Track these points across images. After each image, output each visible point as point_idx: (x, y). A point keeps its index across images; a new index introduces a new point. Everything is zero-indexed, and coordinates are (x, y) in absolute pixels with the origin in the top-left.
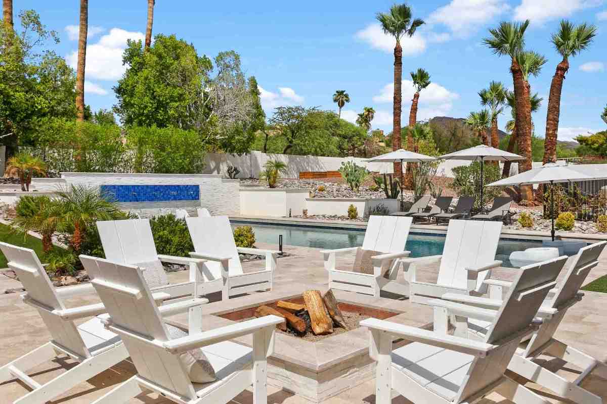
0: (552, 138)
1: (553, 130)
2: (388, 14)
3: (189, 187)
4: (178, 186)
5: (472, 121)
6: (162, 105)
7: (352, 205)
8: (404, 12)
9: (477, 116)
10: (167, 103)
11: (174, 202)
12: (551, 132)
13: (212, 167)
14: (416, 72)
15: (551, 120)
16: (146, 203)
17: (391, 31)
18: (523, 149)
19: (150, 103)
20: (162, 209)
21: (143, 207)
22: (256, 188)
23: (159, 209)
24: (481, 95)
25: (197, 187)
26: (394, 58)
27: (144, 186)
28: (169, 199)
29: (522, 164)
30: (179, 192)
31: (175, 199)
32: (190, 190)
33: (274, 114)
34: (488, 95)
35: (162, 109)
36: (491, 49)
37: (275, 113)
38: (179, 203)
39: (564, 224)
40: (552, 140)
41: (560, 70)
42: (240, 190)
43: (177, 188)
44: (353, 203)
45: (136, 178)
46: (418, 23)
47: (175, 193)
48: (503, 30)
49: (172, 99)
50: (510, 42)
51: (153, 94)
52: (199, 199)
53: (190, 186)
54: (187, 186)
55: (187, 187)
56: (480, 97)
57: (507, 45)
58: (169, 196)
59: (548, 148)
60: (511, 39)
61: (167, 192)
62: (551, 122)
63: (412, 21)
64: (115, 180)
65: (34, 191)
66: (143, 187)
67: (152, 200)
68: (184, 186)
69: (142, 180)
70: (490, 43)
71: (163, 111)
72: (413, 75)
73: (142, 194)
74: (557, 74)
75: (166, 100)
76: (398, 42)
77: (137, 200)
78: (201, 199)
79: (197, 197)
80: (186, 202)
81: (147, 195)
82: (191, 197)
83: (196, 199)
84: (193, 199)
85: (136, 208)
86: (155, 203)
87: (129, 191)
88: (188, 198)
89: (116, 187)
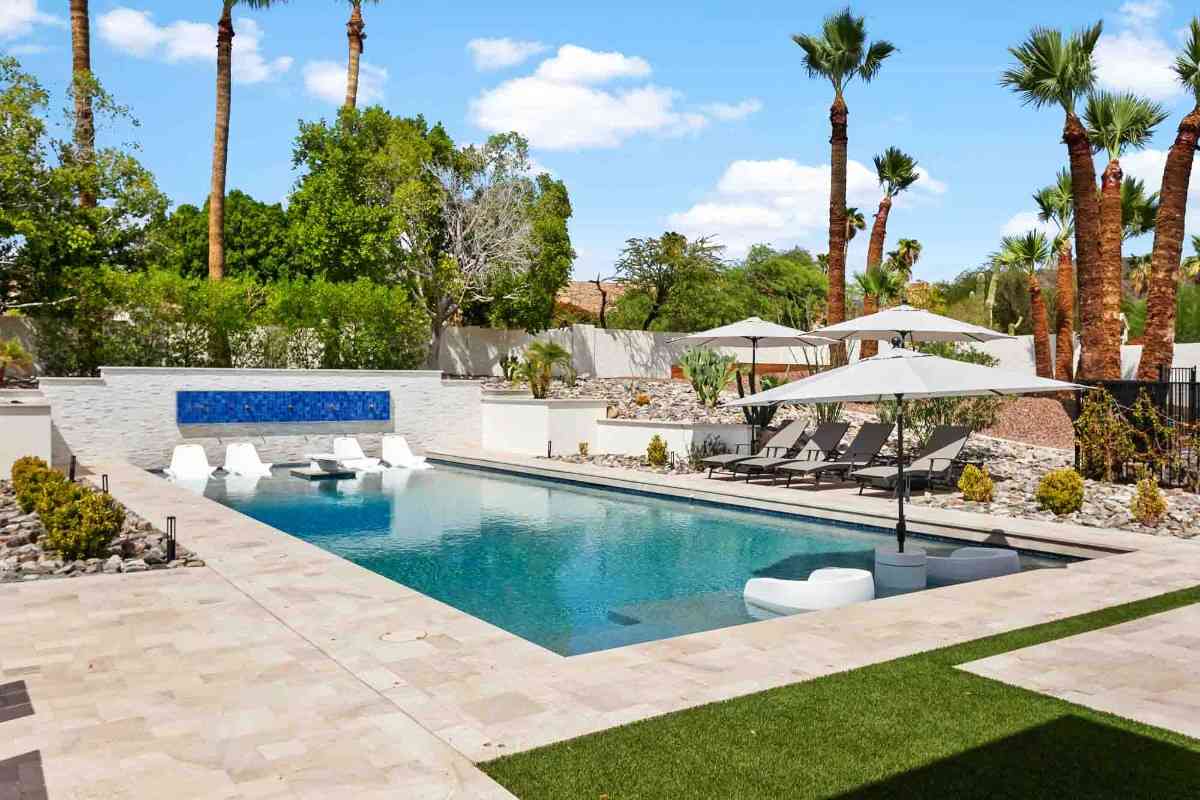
0: (1163, 289)
1: (1166, 271)
2: (817, 35)
3: (367, 394)
4: (345, 393)
5: (1010, 256)
6: (350, 240)
7: (657, 438)
8: (848, 30)
9: (1016, 245)
10: (357, 236)
11: (334, 425)
12: (1161, 275)
13: (492, 356)
14: (883, 155)
15: (1161, 248)
16: (272, 426)
17: (824, 72)
18: (1091, 316)
19: (327, 236)
20: (308, 437)
21: (270, 433)
22: (517, 398)
23: (303, 436)
24: (1039, 200)
25: (386, 395)
26: (831, 127)
27: (269, 392)
28: (323, 418)
29: (1088, 349)
30: (345, 404)
31: (337, 417)
32: (370, 400)
33: (621, 252)
34: (1054, 200)
35: (349, 247)
36: (1019, 92)
37: (625, 251)
38: (344, 425)
39: (1052, 499)
40: (1164, 293)
41: (1187, 131)
42: (483, 401)
43: (340, 397)
44: (659, 432)
45: (255, 377)
46: (882, 51)
47: (337, 407)
48: (1038, 48)
49: (366, 227)
50: (1058, 74)
51: (330, 218)
52: (388, 418)
53: (371, 392)
54: (364, 393)
55: (362, 396)
56: (1038, 205)
57: (1051, 83)
58: (323, 412)
59: (1155, 312)
60: (1060, 67)
61: (319, 404)
62: (1162, 252)
63: (866, 47)
64: (210, 382)
65: (13, 402)
66: (266, 395)
67: (289, 419)
68: (356, 393)
69: (265, 382)
70: (1017, 81)
71: (350, 250)
72: (877, 161)
73: (264, 409)
74: (1178, 141)
75: (355, 228)
76: (839, 94)
77: (253, 419)
78: (394, 419)
79: (384, 415)
80: (362, 424)
81: (276, 410)
82: (371, 415)
83: (382, 419)
84: (375, 418)
85: (253, 435)
86: (293, 426)
87: (236, 403)
88: (364, 416)
89: (210, 395)
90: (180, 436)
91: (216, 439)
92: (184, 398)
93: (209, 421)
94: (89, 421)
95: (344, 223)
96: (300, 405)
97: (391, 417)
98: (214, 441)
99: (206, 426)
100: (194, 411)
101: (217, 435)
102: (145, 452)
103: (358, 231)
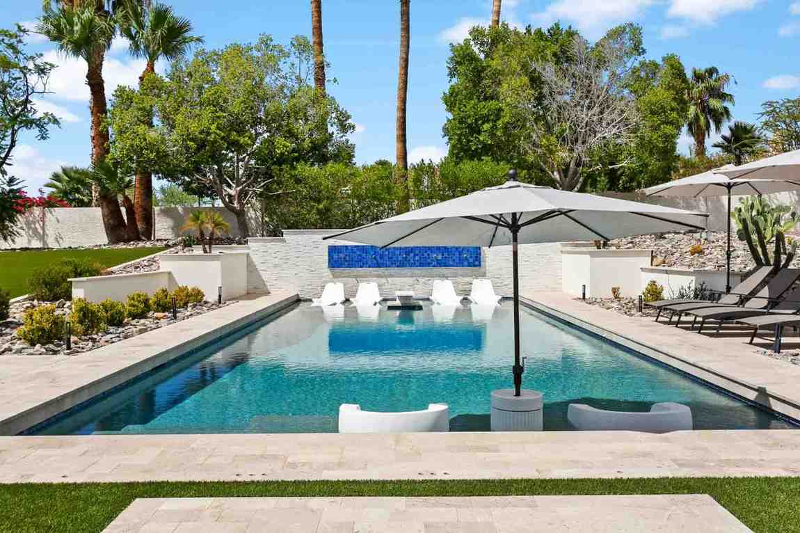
3: (462, 248)
4: (444, 247)
11: (436, 270)
20: (419, 279)
23: (414, 278)
25: (477, 247)
30: (446, 255)
31: (440, 264)
32: (465, 251)
38: (444, 270)
42: (561, 252)
43: (442, 250)
52: (480, 265)
54: (459, 247)
55: (458, 250)
58: (429, 261)
61: (426, 255)
67: (404, 265)
68: (453, 247)
73: (386, 258)
77: (379, 265)
78: (485, 267)
79: (477, 263)
80: (459, 270)
81: (395, 258)
82: (466, 263)
83: (475, 266)
84: (469, 265)
85: (379, 276)
86: (407, 271)
87: (366, 253)
88: (461, 263)
89: (349, 248)
90: (331, 276)
91: (354, 279)
92: (332, 250)
93: (349, 266)
94: (276, 266)
95: (469, 117)
96: (412, 255)
97: (482, 263)
98: (352, 281)
99: (348, 270)
100: (340, 259)
101: (356, 277)
102: (310, 287)
103: (480, 122)
